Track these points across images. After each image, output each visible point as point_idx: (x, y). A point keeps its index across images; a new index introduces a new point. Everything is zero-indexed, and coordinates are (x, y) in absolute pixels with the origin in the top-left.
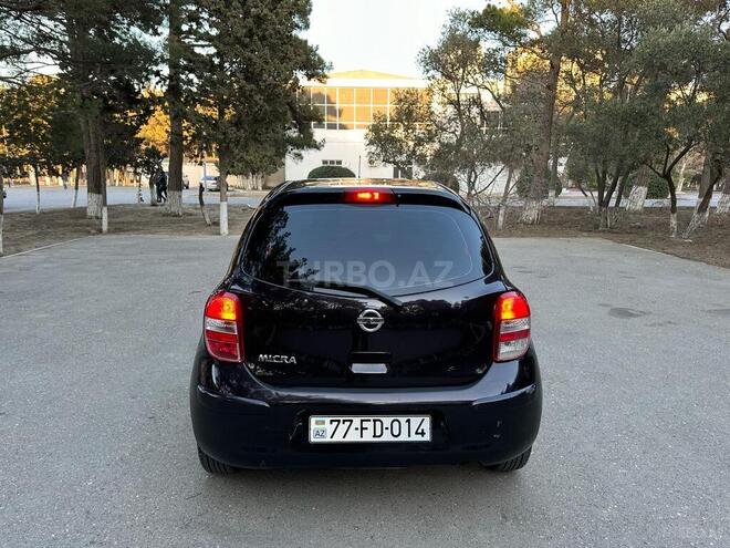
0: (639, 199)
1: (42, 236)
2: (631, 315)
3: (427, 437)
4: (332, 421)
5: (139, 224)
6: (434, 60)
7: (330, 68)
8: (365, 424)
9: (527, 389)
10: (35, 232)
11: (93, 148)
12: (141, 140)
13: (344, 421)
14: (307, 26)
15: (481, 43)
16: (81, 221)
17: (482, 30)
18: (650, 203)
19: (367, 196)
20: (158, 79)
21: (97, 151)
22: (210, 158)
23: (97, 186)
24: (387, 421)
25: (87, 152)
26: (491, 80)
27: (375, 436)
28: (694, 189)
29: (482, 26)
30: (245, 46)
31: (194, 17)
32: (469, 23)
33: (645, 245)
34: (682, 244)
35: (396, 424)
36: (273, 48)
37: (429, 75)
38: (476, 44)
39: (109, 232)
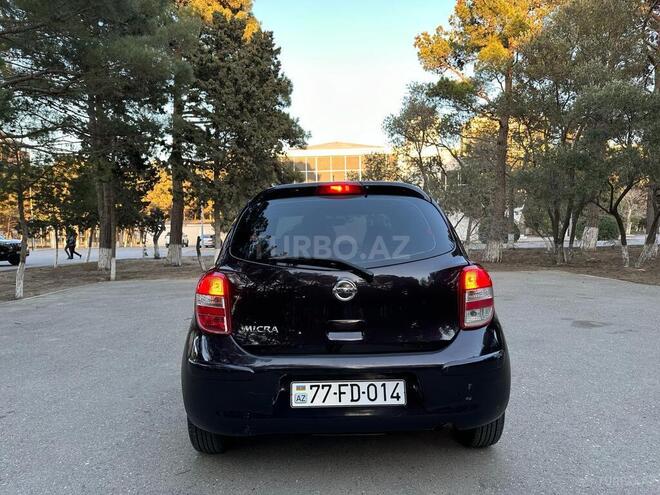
0: (591, 239)
1: (58, 284)
2: (593, 326)
3: (402, 401)
4: (311, 387)
5: (143, 273)
6: (398, 126)
7: (309, 136)
8: (343, 389)
9: (495, 354)
10: (52, 282)
11: (106, 209)
12: (148, 203)
13: (323, 386)
14: (289, 104)
15: (437, 109)
16: (93, 272)
17: (438, 98)
18: (601, 243)
19: (339, 189)
20: (163, 147)
21: (109, 212)
22: (207, 221)
23: (108, 242)
24: (363, 385)
25: (101, 213)
26: (448, 140)
27: (352, 400)
28: (642, 233)
29: (437, 95)
30: (236, 117)
31: (193, 98)
32: (427, 94)
33: (601, 275)
34: (635, 272)
35: (372, 388)
36: (260, 119)
37: (394, 138)
38: (433, 111)
39: (116, 279)
